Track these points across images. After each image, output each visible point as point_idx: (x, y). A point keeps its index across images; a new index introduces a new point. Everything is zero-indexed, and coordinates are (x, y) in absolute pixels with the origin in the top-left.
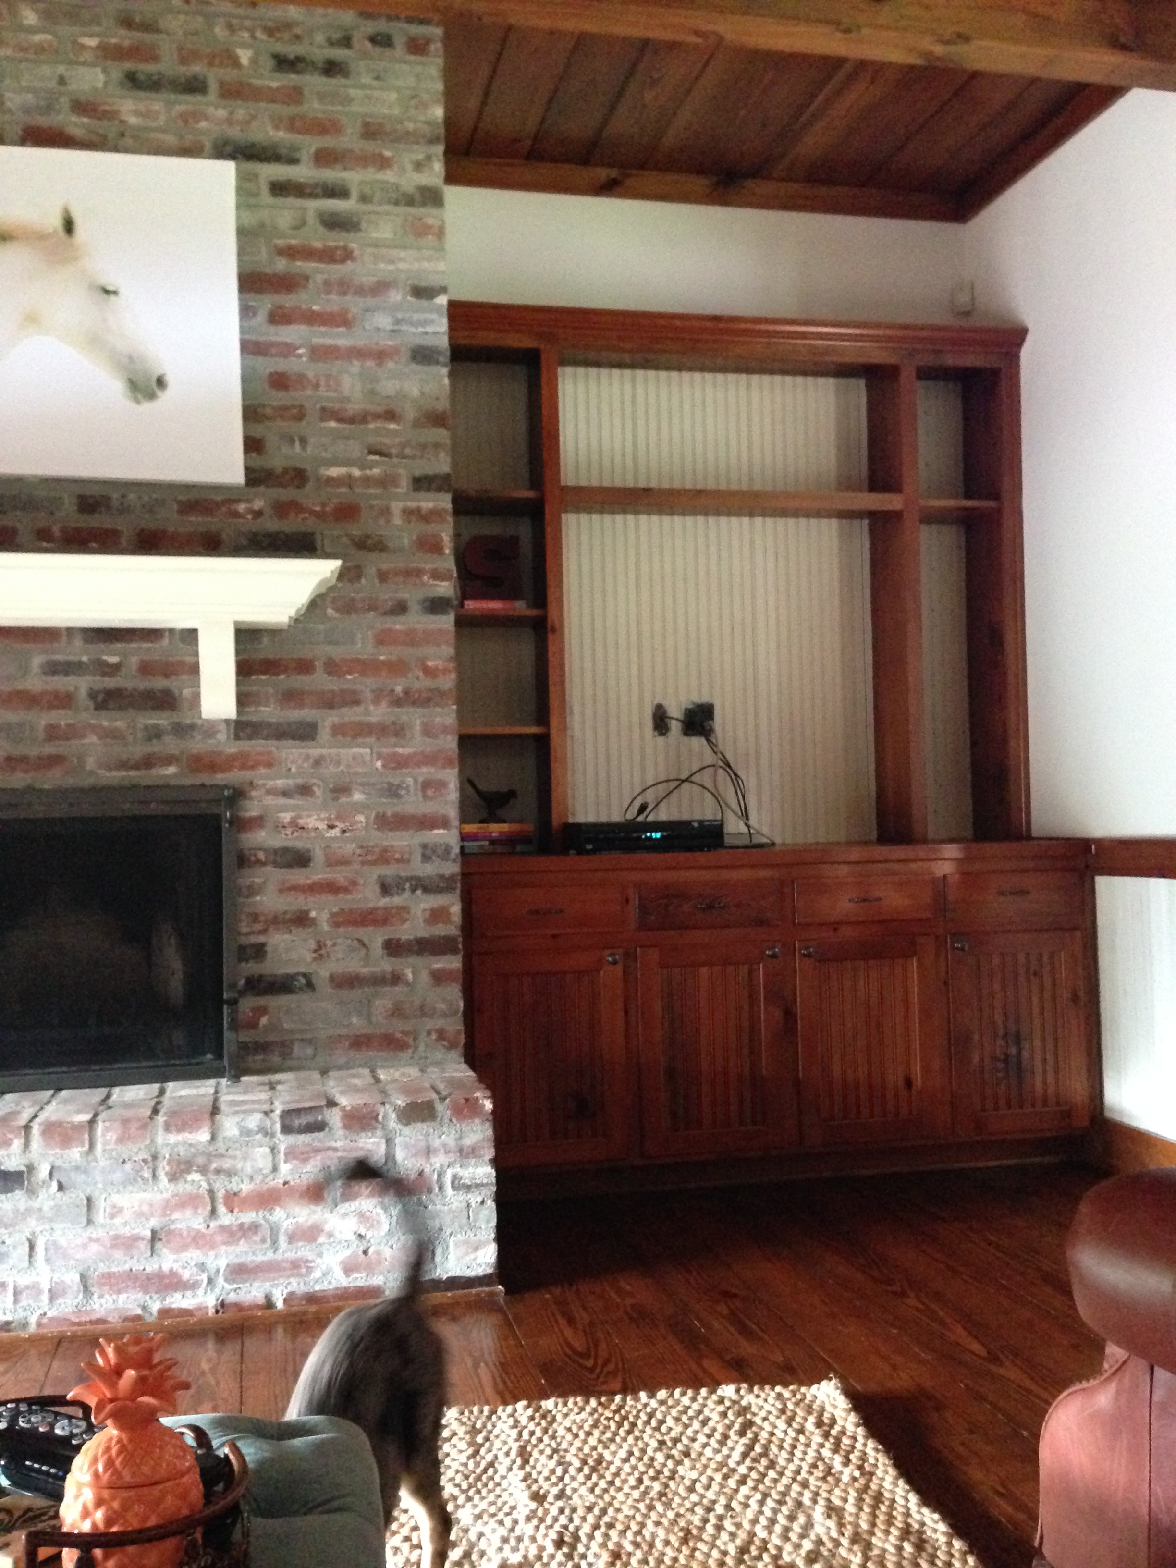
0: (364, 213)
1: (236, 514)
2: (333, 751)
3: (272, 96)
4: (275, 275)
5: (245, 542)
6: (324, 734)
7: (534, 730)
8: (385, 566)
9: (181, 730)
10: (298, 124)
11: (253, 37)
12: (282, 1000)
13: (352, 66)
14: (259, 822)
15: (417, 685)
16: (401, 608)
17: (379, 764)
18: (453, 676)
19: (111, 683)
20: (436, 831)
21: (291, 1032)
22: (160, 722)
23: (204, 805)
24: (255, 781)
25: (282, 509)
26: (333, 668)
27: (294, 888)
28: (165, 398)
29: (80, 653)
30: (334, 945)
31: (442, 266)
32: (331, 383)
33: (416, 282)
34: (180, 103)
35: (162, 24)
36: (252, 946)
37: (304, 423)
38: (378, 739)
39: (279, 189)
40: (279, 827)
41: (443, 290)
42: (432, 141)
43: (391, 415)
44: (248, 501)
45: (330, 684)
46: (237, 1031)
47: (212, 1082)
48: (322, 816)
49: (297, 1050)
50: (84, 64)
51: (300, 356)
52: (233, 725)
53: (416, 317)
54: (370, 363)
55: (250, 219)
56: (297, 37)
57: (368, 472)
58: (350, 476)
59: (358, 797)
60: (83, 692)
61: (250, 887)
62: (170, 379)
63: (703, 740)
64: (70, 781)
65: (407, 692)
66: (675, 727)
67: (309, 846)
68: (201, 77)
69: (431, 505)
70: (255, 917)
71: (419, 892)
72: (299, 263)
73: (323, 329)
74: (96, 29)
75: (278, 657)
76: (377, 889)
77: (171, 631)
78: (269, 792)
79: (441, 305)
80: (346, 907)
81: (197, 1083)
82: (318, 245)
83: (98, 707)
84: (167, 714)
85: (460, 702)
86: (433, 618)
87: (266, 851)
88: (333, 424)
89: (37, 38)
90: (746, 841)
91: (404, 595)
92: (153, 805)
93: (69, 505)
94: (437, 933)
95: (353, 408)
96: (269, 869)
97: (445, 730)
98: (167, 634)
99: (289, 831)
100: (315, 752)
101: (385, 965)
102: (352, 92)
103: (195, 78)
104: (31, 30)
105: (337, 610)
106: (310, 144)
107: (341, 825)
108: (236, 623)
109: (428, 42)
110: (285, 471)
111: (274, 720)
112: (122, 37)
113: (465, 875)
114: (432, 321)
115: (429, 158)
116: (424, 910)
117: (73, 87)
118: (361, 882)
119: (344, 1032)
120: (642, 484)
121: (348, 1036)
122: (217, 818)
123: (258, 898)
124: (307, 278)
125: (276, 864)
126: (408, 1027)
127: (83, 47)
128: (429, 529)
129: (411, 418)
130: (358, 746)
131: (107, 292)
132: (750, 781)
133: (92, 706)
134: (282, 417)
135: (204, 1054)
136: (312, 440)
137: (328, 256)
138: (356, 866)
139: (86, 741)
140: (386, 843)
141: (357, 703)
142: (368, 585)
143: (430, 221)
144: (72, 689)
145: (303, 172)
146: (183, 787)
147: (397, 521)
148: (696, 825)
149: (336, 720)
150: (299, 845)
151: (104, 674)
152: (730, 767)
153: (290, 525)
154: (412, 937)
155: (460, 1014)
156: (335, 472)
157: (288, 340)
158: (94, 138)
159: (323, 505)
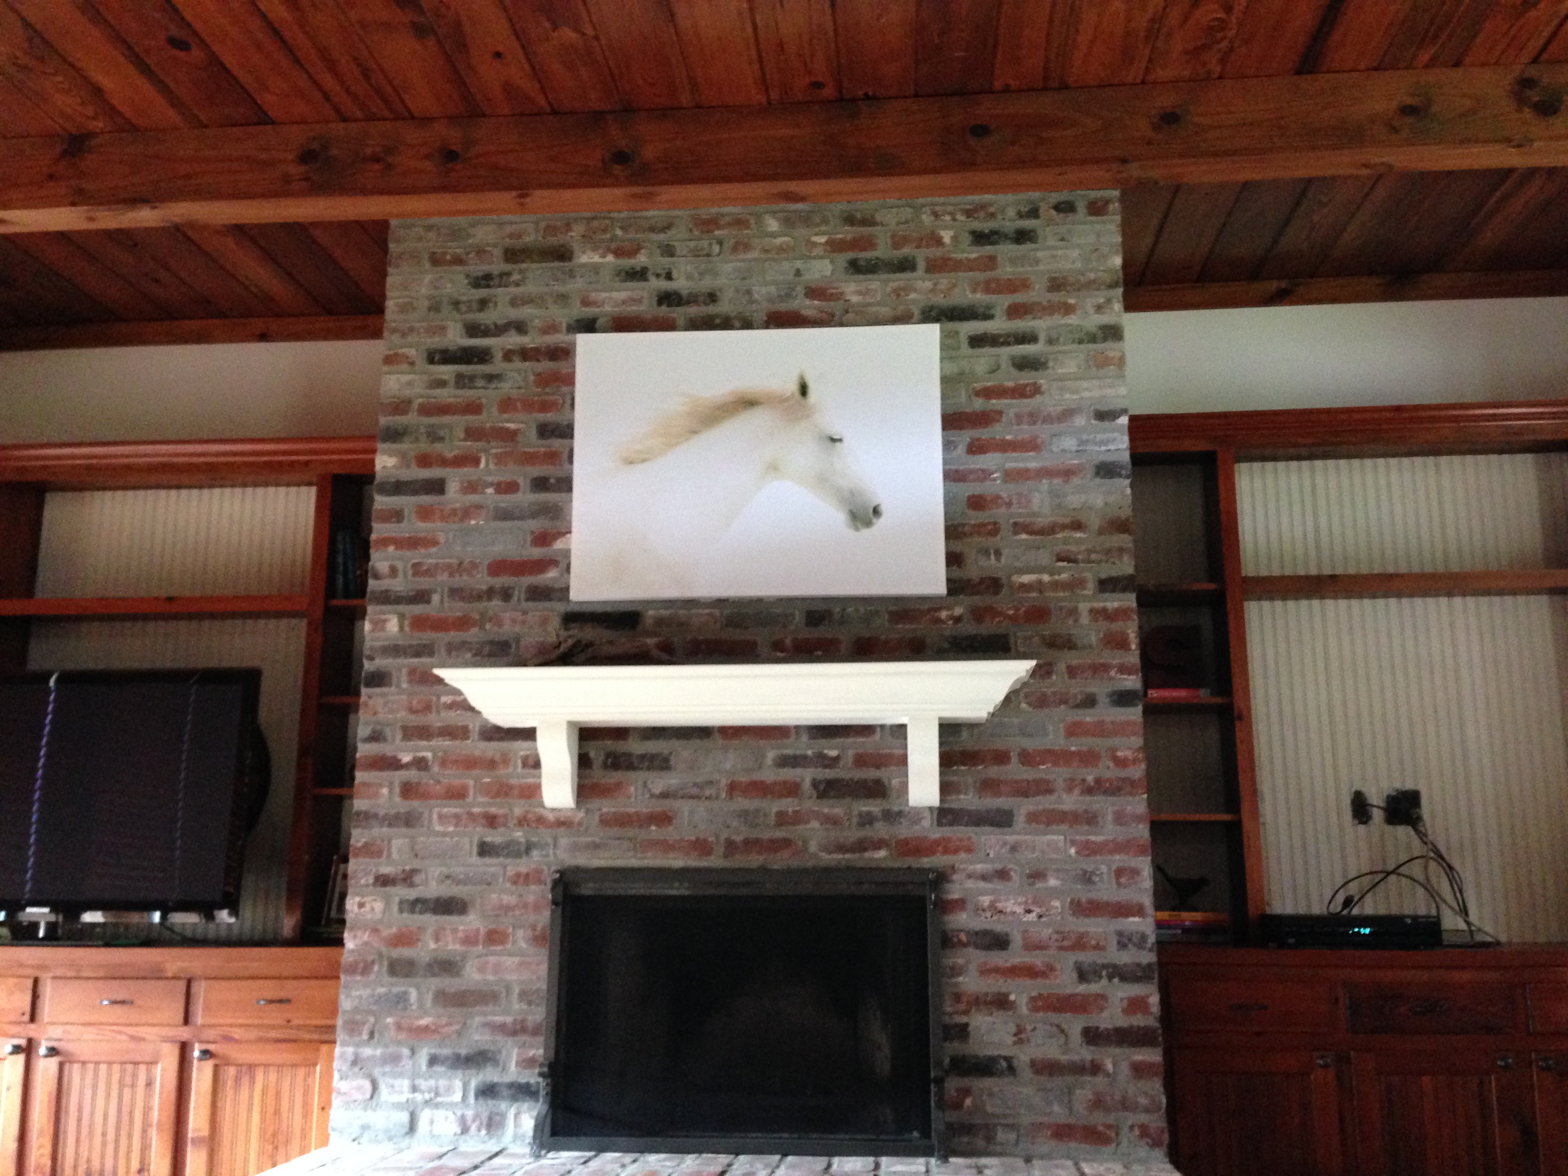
0: (1052, 353)
1: (939, 621)
2: (1028, 837)
3: (969, 266)
4: (974, 413)
5: (946, 645)
6: (1020, 819)
7: (1227, 817)
8: (1075, 662)
9: (889, 816)
10: (993, 285)
11: (954, 220)
12: (987, 1083)
13: (1040, 233)
14: (960, 904)
15: (1108, 774)
16: (1090, 702)
17: (1073, 851)
18: (1143, 766)
19: (830, 774)
20: (1131, 919)
21: (994, 1115)
22: (873, 809)
23: (910, 887)
24: (957, 866)
25: (978, 615)
26: (1028, 758)
27: (996, 970)
28: (880, 524)
29: (806, 747)
30: (1034, 1029)
31: (1123, 391)
32: (1023, 501)
33: (1099, 407)
34: (893, 281)
35: (878, 218)
36: (956, 1025)
37: (998, 537)
38: (1071, 827)
39: (977, 341)
40: (979, 910)
41: (1124, 411)
42: (1112, 286)
43: (1077, 526)
44: (948, 609)
45: (1027, 774)
46: (943, 1111)
47: (922, 1160)
48: (1020, 900)
49: (1002, 1135)
50: (814, 258)
51: (995, 480)
52: (936, 813)
53: (1099, 437)
54: (1057, 481)
55: (953, 369)
56: (993, 215)
57: (1056, 577)
58: (1040, 582)
59: (1053, 882)
60: (807, 784)
61: (952, 968)
62: (883, 508)
63: (1409, 830)
64: (795, 863)
65: (1098, 781)
66: (1377, 815)
67: (1007, 929)
68: (911, 258)
69: (1116, 604)
70: (958, 997)
71: (1116, 980)
72: (994, 401)
73: (1014, 454)
74: (824, 228)
75: (976, 748)
76: (1075, 976)
77: (882, 727)
78: (970, 876)
79: (1123, 425)
80: (1044, 992)
81: (910, 1160)
82: (1011, 384)
83: (820, 797)
84: (878, 801)
85: (1149, 791)
86: (1122, 710)
87: (968, 933)
88: (1024, 536)
89: (778, 241)
90: (1467, 939)
91: (1091, 689)
92: (866, 886)
93: (799, 617)
94: (1135, 1023)
95: (1042, 521)
96: (971, 950)
97: (1138, 819)
98: (878, 730)
99: (988, 914)
100: (1011, 839)
101: (1085, 1054)
102: (1040, 254)
103: (906, 259)
104: (773, 235)
105: (1029, 704)
106: (1004, 301)
107: (1037, 910)
108: (940, 719)
109: (1107, 202)
110: (982, 580)
111: (973, 808)
112: (847, 233)
113: (1161, 964)
114: (1114, 440)
115: (1109, 301)
116: (1122, 1000)
117: (807, 277)
118: (1058, 967)
119: (1045, 1119)
120: (1327, 571)
121: (1049, 1126)
122: (923, 900)
123: (961, 979)
124: (1000, 413)
125: (977, 946)
126: (1111, 1119)
127: (815, 244)
128: (1116, 626)
129: (1097, 527)
130: (1054, 834)
131: (833, 440)
132: (1466, 874)
133: (815, 795)
134: (979, 534)
135: (911, 1132)
136: (1005, 552)
137: (1019, 392)
138: (1052, 952)
139: (809, 826)
140: (1082, 930)
141: (1050, 791)
142: (1058, 681)
143: (1111, 354)
144: (798, 780)
145: (997, 325)
146: (892, 869)
147: (1085, 619)
148: (1409, 921)
149: (1031, 808)
150: (998, 928)
151: (826, 767)
152: (1443, 859)
153: (988, 628)
154: (1110, 1026)
155: (1163, 1111)
156: (1026, 579)
157: (984, 467)
158: (824, 316)
159: (1017, 609)
